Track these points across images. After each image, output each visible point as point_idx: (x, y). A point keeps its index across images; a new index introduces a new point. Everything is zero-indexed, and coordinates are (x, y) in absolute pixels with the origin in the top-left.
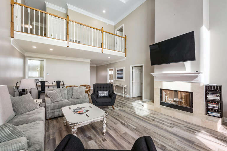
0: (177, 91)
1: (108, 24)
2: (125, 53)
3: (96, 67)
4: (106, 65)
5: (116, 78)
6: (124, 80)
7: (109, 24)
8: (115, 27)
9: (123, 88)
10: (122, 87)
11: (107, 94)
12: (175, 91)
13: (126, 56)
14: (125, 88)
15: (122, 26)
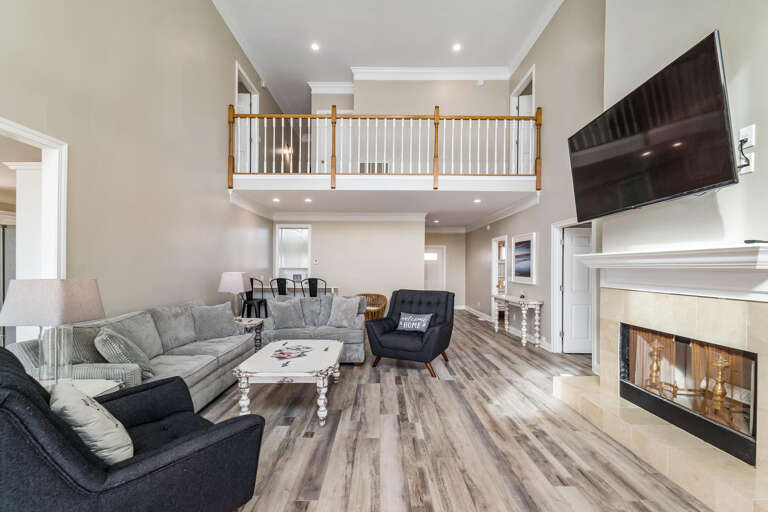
0: (687, 341)
1: (482, 83)
2: (535, 178)
3: (467, 235)
4: (488, 227)
5: (513, 273)
6: (534, 283)
7: (485, 82)
8: (513, 83)
9: (524, 312)
10: (521, 310)
11: (424, 325)
12: (679, 339)
13: (538, 189)
14: (531, 312)
15: (528, 74)
